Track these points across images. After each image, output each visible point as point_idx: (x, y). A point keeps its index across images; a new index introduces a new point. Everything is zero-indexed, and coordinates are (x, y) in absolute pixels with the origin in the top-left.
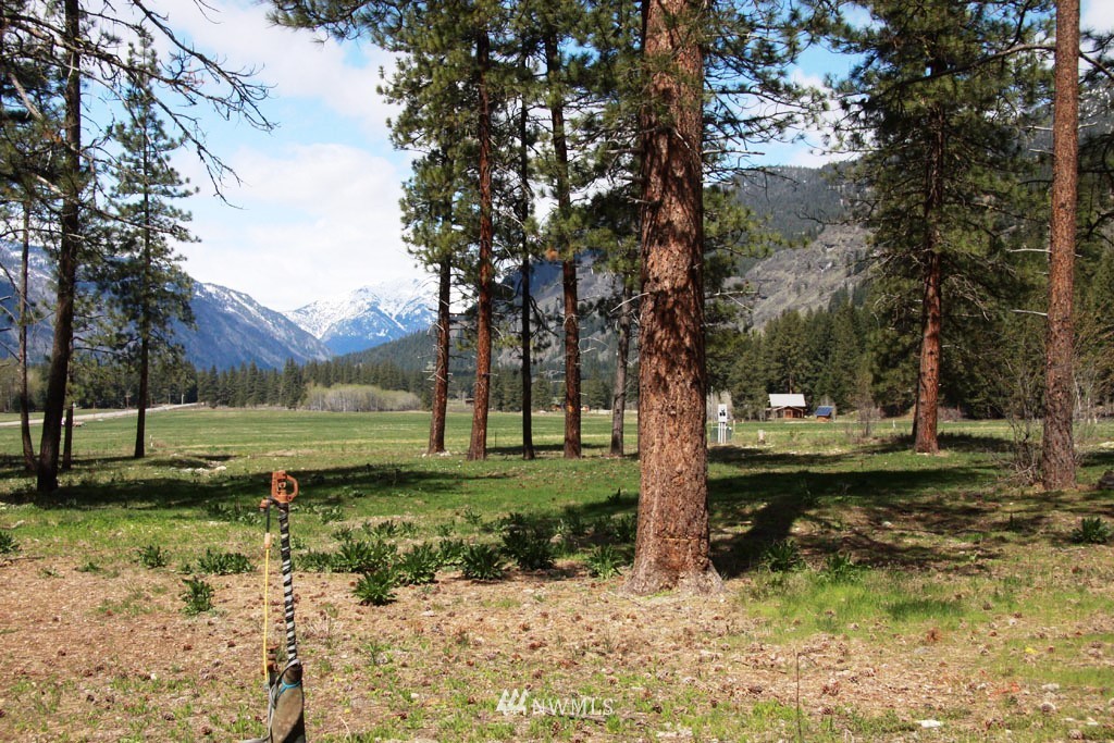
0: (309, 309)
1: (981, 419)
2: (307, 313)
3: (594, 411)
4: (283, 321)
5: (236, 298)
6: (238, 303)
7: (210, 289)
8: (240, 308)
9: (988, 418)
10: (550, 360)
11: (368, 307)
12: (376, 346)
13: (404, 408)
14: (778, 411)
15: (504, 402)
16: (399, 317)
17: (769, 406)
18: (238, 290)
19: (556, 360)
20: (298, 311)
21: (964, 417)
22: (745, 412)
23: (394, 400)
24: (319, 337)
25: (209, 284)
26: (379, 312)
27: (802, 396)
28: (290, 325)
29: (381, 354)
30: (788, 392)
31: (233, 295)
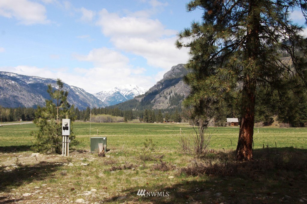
0: (100, 93)
1: (296, 127)
2: (100, 94)
3: (175, 123)
4: (93, 97)
5: (79, 90)
6: (80, 91)
7: (72, 87)
8: (81, 93)
9: (299, 127)
10: (168, 108)
11: (117, 93)
12: (118, 104)
13: (119, 122)
14: (229, 124)
15: (149, 120)
16: (126, 96)
17: (226, 122)
18: (80, 88)
19: (169, 108)
20: (97, 94)
21: (290, 126)
22: (219, 124)
23: (116, 119)
24: (103, 101)
25: (72, 86)
26: (120, 94)
27: (237, 119)
28: (94, 98)
29: (119, 106)
30: (233, 118)
31: (79, 89)
